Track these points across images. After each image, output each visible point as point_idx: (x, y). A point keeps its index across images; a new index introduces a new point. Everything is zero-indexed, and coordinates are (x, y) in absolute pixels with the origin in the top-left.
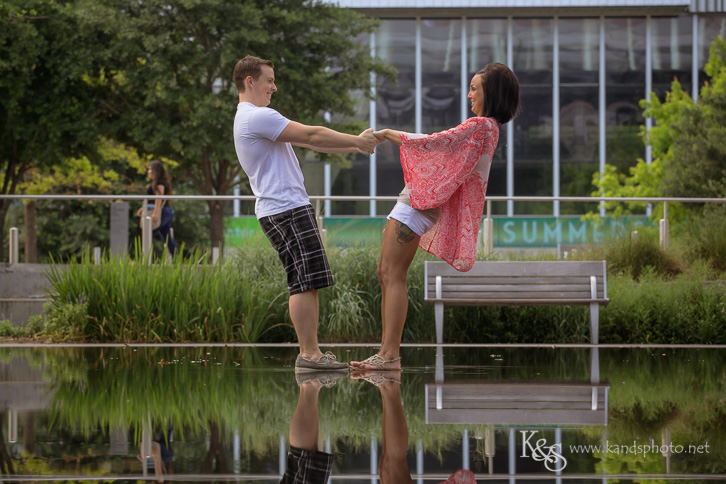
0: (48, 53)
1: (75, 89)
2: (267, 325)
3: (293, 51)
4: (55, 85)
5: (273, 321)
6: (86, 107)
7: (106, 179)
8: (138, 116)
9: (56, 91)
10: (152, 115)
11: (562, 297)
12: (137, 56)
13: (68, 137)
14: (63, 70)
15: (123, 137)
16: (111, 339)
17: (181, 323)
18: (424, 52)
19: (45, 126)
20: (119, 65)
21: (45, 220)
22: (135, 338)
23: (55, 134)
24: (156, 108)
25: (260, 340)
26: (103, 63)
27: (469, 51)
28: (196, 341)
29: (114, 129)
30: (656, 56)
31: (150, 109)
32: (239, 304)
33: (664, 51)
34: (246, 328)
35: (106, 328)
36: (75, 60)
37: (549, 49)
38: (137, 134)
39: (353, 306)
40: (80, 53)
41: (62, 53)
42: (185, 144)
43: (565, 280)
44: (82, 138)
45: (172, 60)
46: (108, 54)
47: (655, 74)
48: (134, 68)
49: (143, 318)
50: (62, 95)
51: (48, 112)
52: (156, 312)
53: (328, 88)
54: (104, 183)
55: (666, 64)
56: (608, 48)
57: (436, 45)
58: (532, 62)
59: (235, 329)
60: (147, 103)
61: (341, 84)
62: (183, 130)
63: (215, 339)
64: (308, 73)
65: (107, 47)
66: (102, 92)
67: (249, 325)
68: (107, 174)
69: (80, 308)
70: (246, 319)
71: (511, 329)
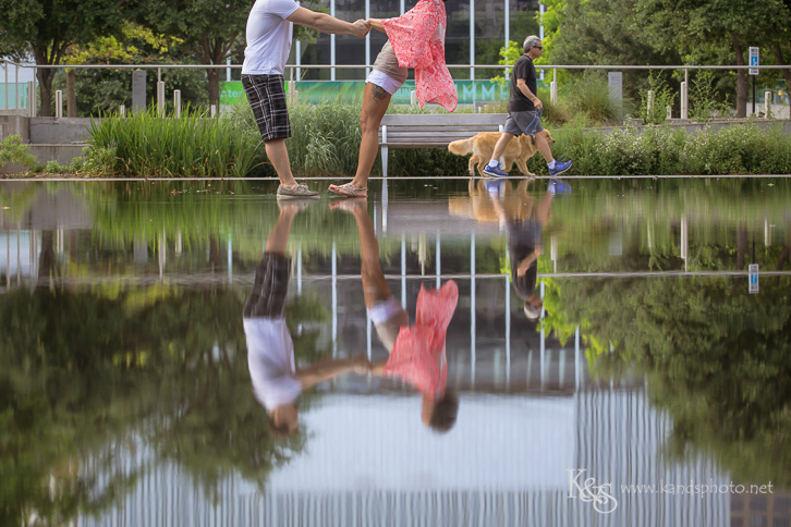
2: (254, 164)
5: (257, 161)
7: (128, 53)
13: (99, 20)
15: (141, 21)
16: (135, 175)
17: (187, 162)
19: (82, 12)
21: (81, 84)
22: (152, 174)
23: (90, 18)
25: (248, 175)
28: (199, 176)
29: (134, 14)
32: (232, 147)
34: (237, 166)
35: (131, 166)
38: (152, 18)
42: (189, 25)
44: (110, 21)
49: (158, 159)
52: (168, 154)
54: (127, 56)
59: (229, 167)
62: (187, 14)
63: (214, 175)
67: (240, 164)
68: (129, 49)
69: (111, 151)
70: (238, 159)
71: (439, 165)
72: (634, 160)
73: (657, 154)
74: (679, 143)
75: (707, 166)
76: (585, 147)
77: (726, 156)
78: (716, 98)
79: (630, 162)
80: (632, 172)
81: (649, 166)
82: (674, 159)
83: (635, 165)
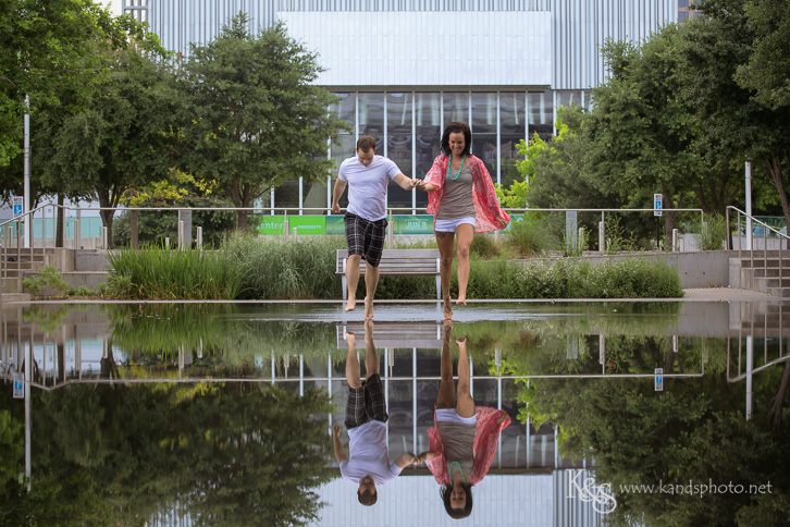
0: (138, 117)
1: (154, 140)
2: (242, 288)
3: (289, 116)
4: (141, 137)
5: (246, 286)
6: (161, 151)
7: (181, 194)
8: (192, 156)
9: (142, 141)
10: (201, 155)
11: (420, 271)
12: (191, 118)
13: (149, 169)
14: (145, 127)
15: (184, 169)
16: (146, 298)
17: (188, 287)
18: (389, 111)
19: (135, 162)
20: (181, 124)
22: (161, 297)
23: (142, 168)
24: (204, 151)
25: (237, 298)
26: (171, 123)
27: (417, 111)
28: (198, 299)
29: (178, 163)
30: (531, 114)
31: (200, 151)
32: (224, 276)
33: (536, 111)
34: (228, 291)
35: (143, 290)
36: (153, 121)
37: (466, 109)
38: (191, 166)
39: (293, 277)
40: (157, 117)
41: (146, 117)
42: (221, 173)
43: (422, 260)
44: (158, 169)
45: (213, 121)
46: (173, 118)
47: (530, 126)
48: (189, 127)
49: (165, 285)
50: (146, 144)
51: (137, 154)
52: (173, 281)
53: (311, 139)
54: (179, 197)
55: (537, 120)
56: (502, 109)
57: (397, 106)
58: (456, 118)
59: (221, 291)
60: (197, 148)
61: (318, 136)
62: (219, 165)
63: (209, 298)
64: (298, 129)
65: (174, 113)
66: (172, 141)
67: (230, 289)
68: (181, 191)
69: (127, 278)
70: (228, 285)
71: (390, 290)
72: (547, 286)
73: (565, 281)
74: (583, 273)
75: (605, 292)
76: (508, 275)
77: (619, 283)
78: (622, 235)
79: (544, 287)
80: (545, 296)
81: (559, 291)
82: (579, 285)
83: (547, 290)
